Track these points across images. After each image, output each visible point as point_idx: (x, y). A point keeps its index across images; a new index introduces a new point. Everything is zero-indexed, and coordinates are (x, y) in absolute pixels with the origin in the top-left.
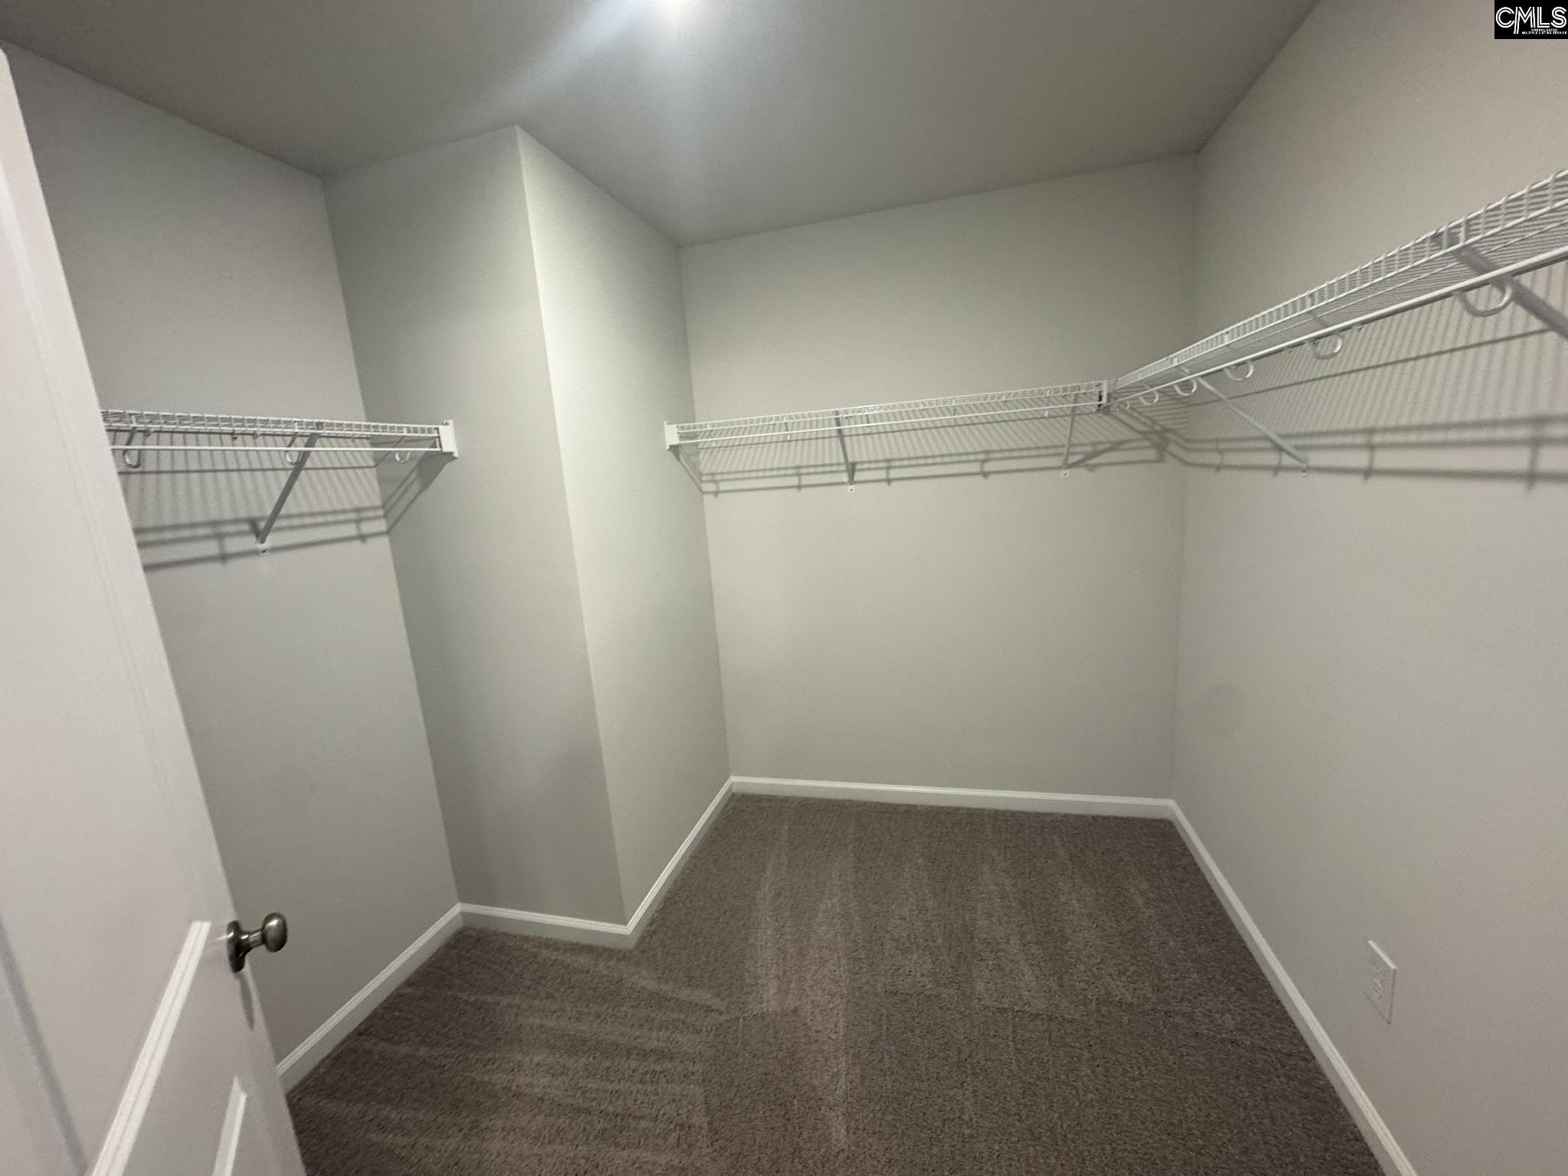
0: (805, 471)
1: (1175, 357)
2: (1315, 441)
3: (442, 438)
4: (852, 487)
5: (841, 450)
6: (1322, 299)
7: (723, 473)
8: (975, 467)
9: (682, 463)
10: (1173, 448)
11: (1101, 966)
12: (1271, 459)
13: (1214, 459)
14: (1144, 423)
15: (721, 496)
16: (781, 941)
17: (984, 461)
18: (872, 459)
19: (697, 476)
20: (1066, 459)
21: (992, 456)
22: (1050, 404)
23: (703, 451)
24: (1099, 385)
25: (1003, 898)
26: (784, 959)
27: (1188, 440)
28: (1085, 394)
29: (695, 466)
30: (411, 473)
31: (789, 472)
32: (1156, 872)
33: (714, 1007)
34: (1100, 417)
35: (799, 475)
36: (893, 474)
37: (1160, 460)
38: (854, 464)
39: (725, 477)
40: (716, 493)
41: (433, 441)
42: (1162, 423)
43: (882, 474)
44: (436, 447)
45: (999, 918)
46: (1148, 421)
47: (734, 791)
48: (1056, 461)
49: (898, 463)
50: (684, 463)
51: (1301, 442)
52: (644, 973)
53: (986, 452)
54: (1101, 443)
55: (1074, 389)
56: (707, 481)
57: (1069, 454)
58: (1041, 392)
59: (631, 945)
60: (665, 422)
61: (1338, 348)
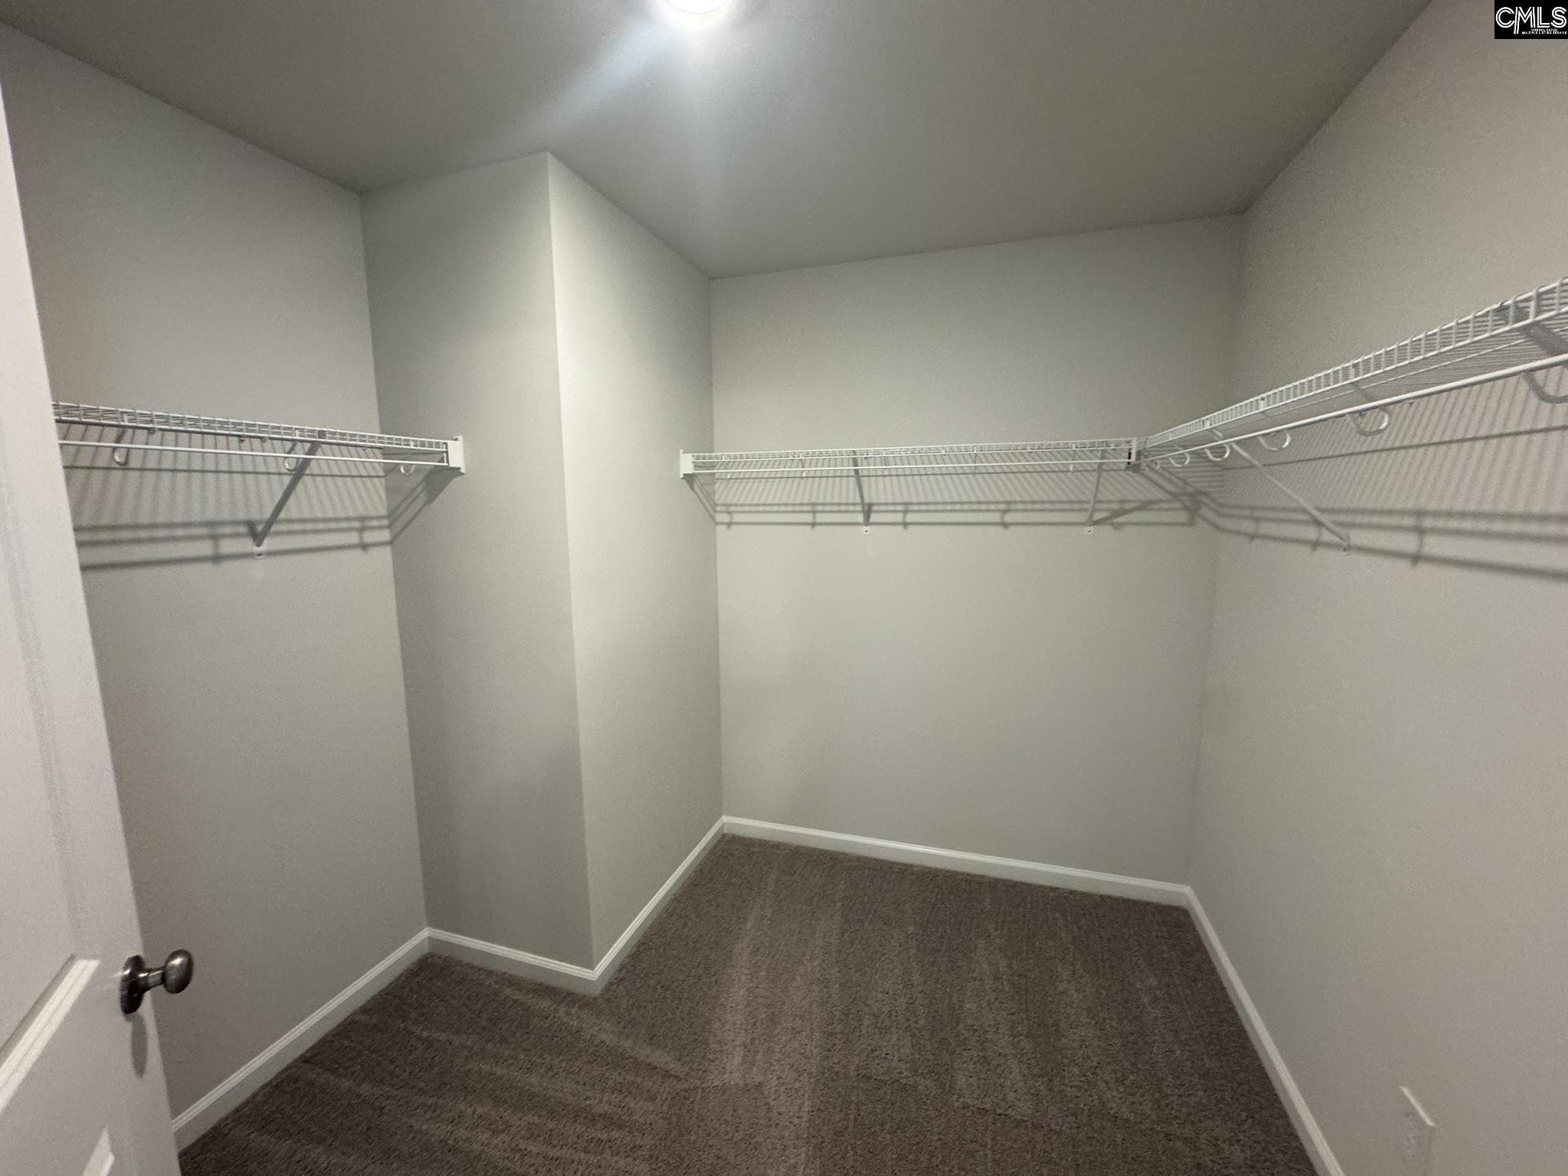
0: (819, 508)
1: (1207, 419)
2: (1358, 519)
3: (449, 453)
4: (867, 528)
5: (857, 490)
6: (1367, 371)
7: (736, 505)
8: (996, 517)
9: (695, 492)
10: (1204, 511)
11: (1098, 1071)
12: (1311, 533)
13: (1248, 526)
14: (1176, 485)
15: (734, 527)
16: (753, 1003)
17: (1005, 512)
18: (890, 501)
19: (710, 506)
20: (1091, 516)
21: (1013, 507)
22: (1076, 457)
23: (720, 481)
24: (1129, 442)
25: (996, 979)
26: (754, 1024)
27: (1221, 505)
28: (1114, 450)
29: (710, 496)
30: (418, 486)
31: (805, 508)
32: (1165, 966)
33: (672, 1073)
34: (1129, 474)
35: (814, 512)
36: (910, 518)
37: (1191, 523)
38: (870, 505)
39: (740, 509)
40: (729, 524)
41: (440, 456)
42: (1196, 485)
43: (899, 518)
44: (444, 462)
45: (989, 1004)
46: (1181, 484)
47: (725, 831)
48: (1081, 517)
49: (915, 508)
50: (699, 492)
51: (1342, 518)
52: (606, 1025)
53: (1009, 503)
54: (1129, 501)
55: (1101, 444)
56: (721, 512)
57: (1094, 510)
58: (1066, 446)
59: (596, 991)
60: (681, 451)
61: (1384, 424)
